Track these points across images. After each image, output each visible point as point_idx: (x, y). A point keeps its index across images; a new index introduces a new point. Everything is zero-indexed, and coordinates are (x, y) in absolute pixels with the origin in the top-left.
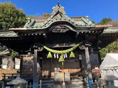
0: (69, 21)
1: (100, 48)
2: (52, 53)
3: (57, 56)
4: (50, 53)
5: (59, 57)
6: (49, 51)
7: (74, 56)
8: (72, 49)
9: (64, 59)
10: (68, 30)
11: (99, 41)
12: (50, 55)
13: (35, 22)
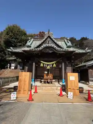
0: (54, 46)
2: (43, 64)
4: (42, 64)
5: (47, 66)
7: (56, 66)
8: (55, 62)
9: (50, 67)
10: (53, 51)
12: (42, 65)
13: (33, 41)
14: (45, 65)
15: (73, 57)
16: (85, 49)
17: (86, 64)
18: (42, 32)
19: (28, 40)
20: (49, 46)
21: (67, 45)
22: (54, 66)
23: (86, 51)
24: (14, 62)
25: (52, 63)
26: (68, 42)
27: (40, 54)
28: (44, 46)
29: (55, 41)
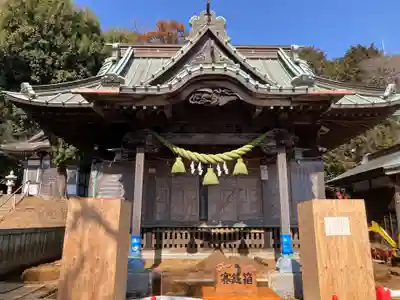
0: (237, 74)
1: (325, 149)
2: (186, 162)
3: (200, 167)
4: (179, 159)
5: (205, 172)
6: (177, 155)
7: (245, 171)
8: (240, 151)
9: (218, 178)
10: (233, 98)
11: (323, 128)
12: (178, 166)
13: (132, 57)
14: (196, 167)
15: (326, 130)
16: (384, 90)
17: (386, 166)
18: (169, 22)
19: (108, 55)
20: (216, 72)
21: (294, 75)
22: (236, 171)
23: (385, 98)
24: (37, 163)
25: (226, 156)
26: (297, 64)
27: (168, 113)
28: (190, 73)
29: (240, 56)
